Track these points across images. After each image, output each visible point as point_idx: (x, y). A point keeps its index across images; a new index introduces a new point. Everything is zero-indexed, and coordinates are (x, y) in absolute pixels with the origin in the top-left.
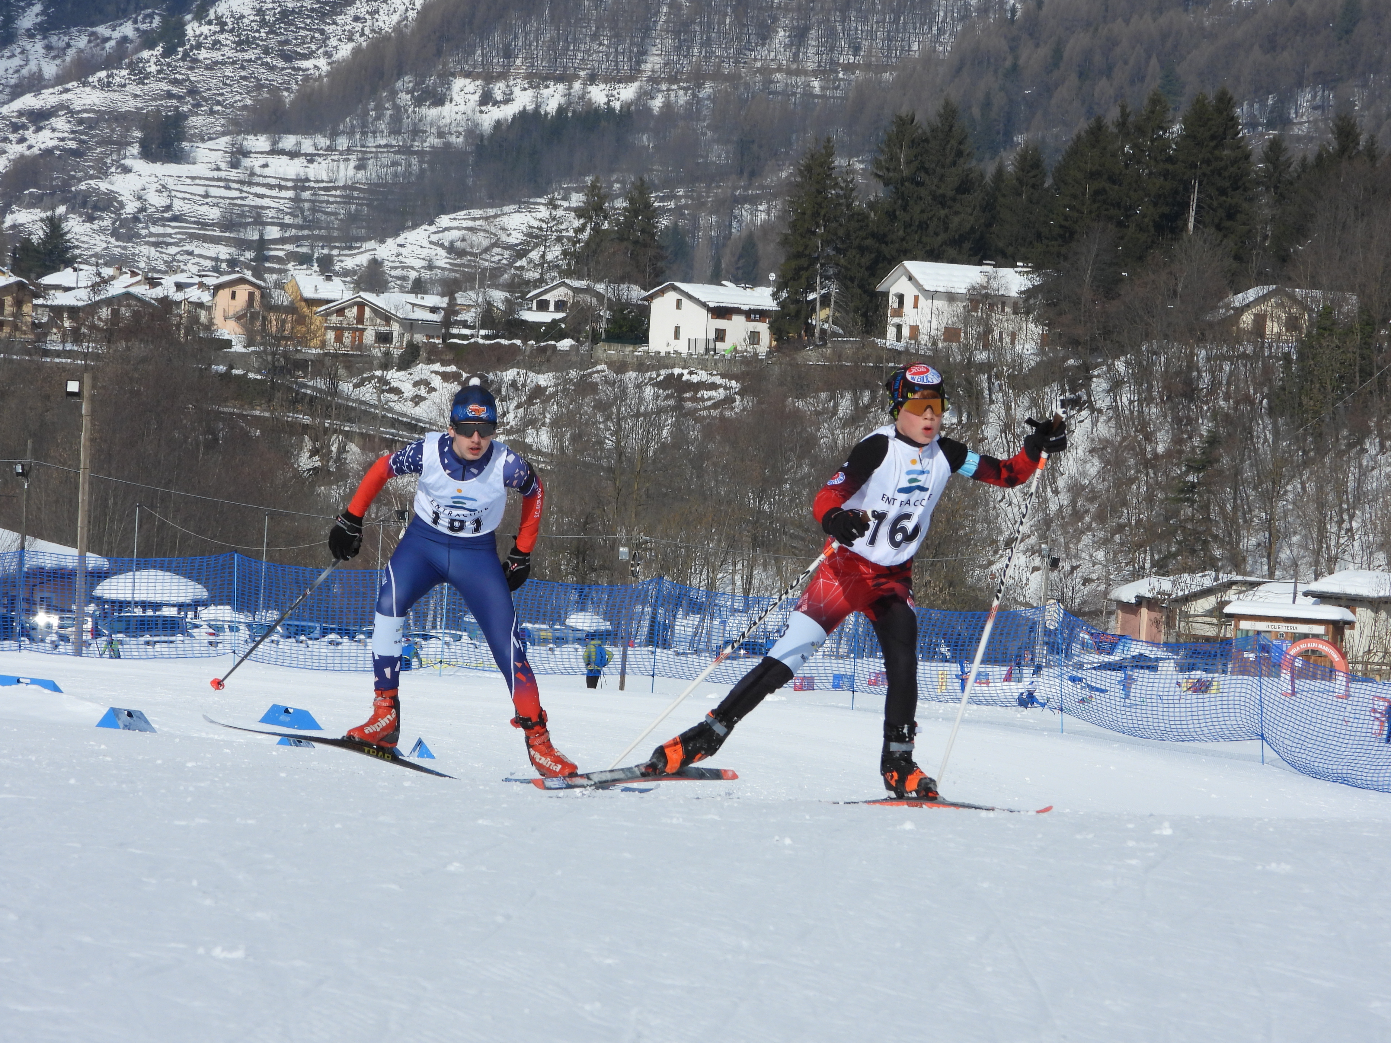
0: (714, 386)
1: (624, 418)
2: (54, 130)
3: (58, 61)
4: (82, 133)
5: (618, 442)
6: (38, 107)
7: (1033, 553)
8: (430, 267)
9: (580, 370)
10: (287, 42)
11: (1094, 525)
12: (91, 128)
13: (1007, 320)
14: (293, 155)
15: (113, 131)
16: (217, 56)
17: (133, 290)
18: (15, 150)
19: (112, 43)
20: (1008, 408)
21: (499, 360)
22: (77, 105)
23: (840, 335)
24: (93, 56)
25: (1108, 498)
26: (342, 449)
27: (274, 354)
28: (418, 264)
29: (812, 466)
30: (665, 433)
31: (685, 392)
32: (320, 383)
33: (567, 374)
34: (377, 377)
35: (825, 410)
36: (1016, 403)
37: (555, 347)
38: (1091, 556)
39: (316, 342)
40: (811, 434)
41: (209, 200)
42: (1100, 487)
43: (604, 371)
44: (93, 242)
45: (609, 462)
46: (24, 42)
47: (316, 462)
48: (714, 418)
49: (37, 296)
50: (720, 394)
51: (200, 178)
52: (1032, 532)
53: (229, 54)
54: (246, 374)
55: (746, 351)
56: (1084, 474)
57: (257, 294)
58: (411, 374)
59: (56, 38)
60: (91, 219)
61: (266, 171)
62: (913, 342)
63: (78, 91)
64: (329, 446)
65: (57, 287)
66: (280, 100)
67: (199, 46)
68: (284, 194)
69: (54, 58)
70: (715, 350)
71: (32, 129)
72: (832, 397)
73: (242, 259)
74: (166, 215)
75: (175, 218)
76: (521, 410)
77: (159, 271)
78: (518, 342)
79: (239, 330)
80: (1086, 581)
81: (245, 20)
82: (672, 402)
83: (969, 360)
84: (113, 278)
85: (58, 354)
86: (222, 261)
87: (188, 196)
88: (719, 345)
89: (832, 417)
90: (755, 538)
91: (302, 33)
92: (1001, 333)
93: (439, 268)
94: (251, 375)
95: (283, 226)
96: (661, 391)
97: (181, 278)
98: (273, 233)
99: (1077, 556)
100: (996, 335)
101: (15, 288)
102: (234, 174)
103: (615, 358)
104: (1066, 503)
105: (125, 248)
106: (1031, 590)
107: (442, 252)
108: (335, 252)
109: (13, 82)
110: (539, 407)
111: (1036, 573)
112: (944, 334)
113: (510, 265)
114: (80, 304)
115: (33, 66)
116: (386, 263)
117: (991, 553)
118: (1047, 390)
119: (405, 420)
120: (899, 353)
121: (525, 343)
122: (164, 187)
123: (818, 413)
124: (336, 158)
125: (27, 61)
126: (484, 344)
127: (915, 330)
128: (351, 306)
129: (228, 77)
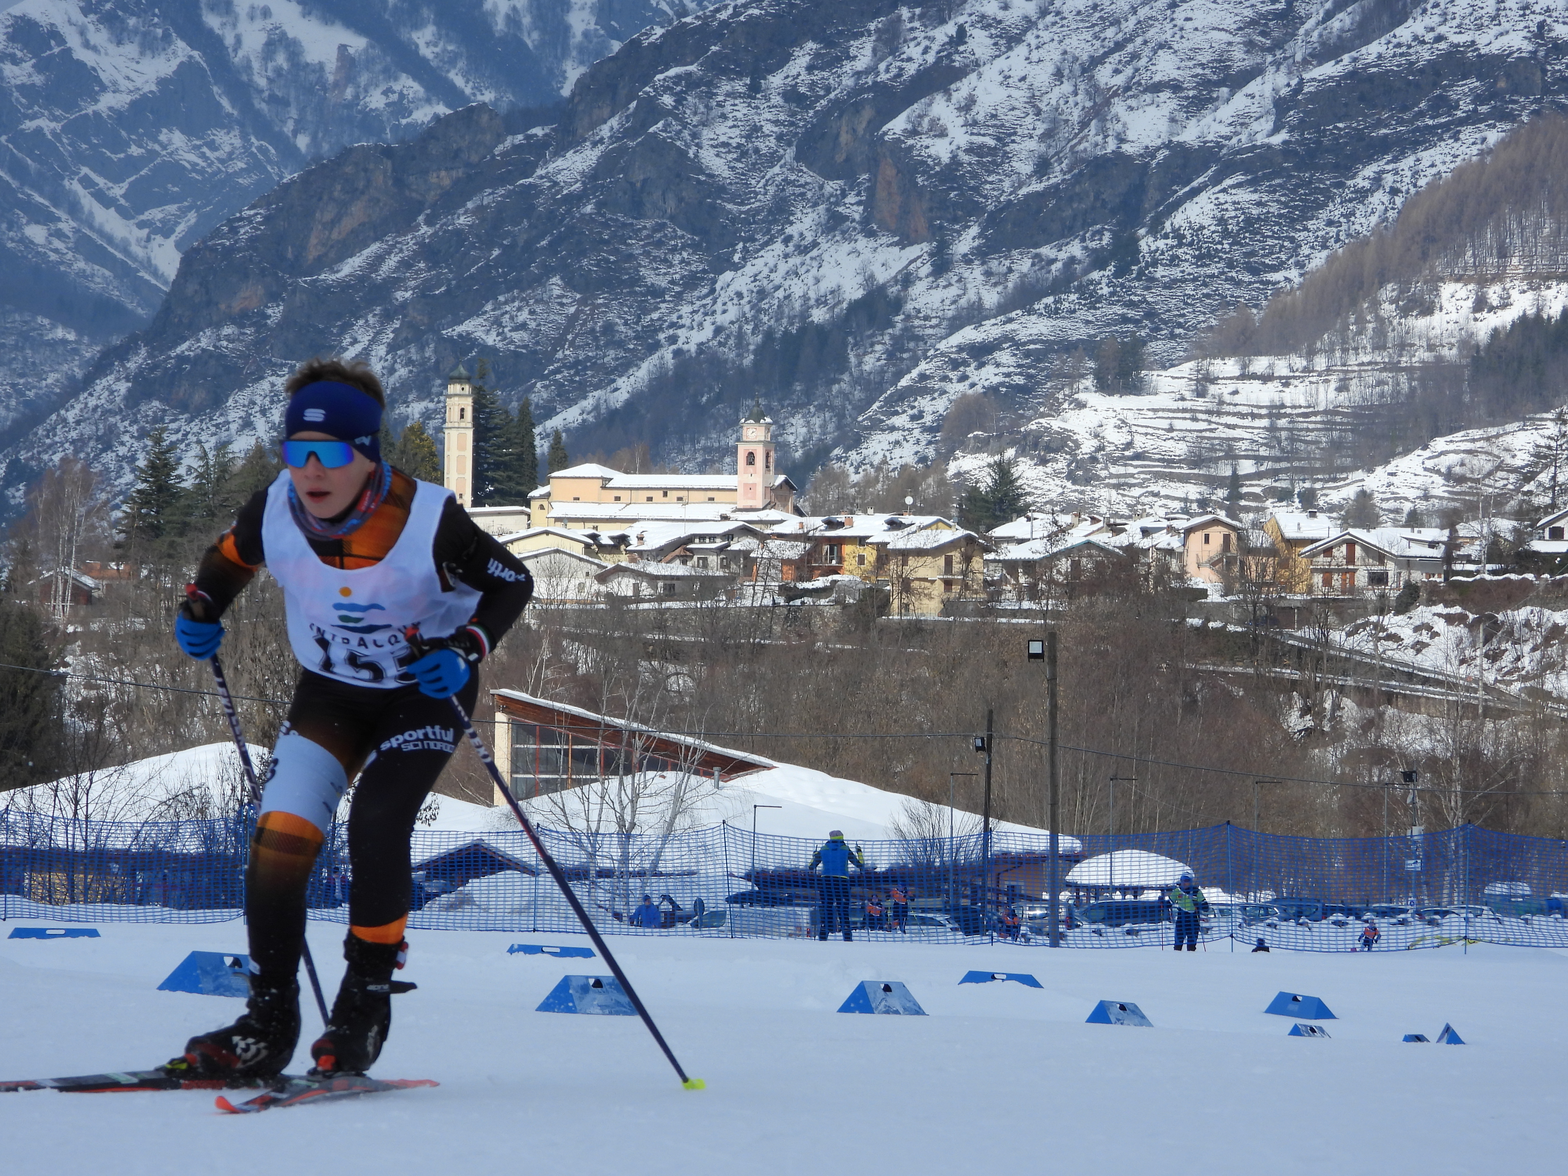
2: (998, 365)
3: (1000, 288)
4: (1029, 368)
6: (979, 340)
8: (1426, 497)
10: (1253, 254)
12: (1039, 361)
14: (1266, 378)
15: (1064, 362)
16: (1176, 273)
17: (1094, 538)
18: (956, 389)
19: (1059, 265)
21: (1509, 597)
22: (1023, 335)
24: (1038, 280)
26: (1337, 706)
27: (1254, 604)
28: (1412, 494)
32: (1307, 632)
34: (1373, 623)
39: (1302, 587)
41: (1174, 434)
44: (1046, 487)
46: (961, 269)
47: (1309, 721)
49: (988, 550)
51: (1163, 410)
53: (1190, 270)
54: (1225, 627)
57: (1233, 536)
58: (1410, 618)
59: (996, 262)
60: (1043, 462)
61: (1237, 399)
63: (1023, 320)
64: (1322, 701)
65: (1010, 540)
66: (1249, 319)
67: (1155, 263)
68: (1258, 423)
69: (995, 285)
71: (973, 366)
73: (1214, 498)
74: (1127, 453)
75: (1138, 456)
76: (1538, 654)
77: (1122, 517)
78: (1530, 576)
79: (1214, 577)
81: (1205, 231)
84: (1071, 526)
85: (1014, 614)
86: (1192, 501)
87: (1150, 431)
91: (1270, 242)
93: (1436, 497)
94: (1231, 628)
95: (1259, 459)
97: (1148, 522)
98: (1247, 467)
101: (963, 543)
102: (1201, 404)
105: (1082, 492)
107: (1439, 480)
108: (1318, 485)
109: (950, 314)
110: (1558, 650)
113: (1517, 490)
114: (1037, 557)
115: (972, 295)
116: (1376, 495)
119: (1406, 669)
121: (1538, 577)
122: (1123, 422)
124: (1314, 379)
125: (965, 289)
126: (1491, 581)
128: (1339, 545)
129: (1189, 296)
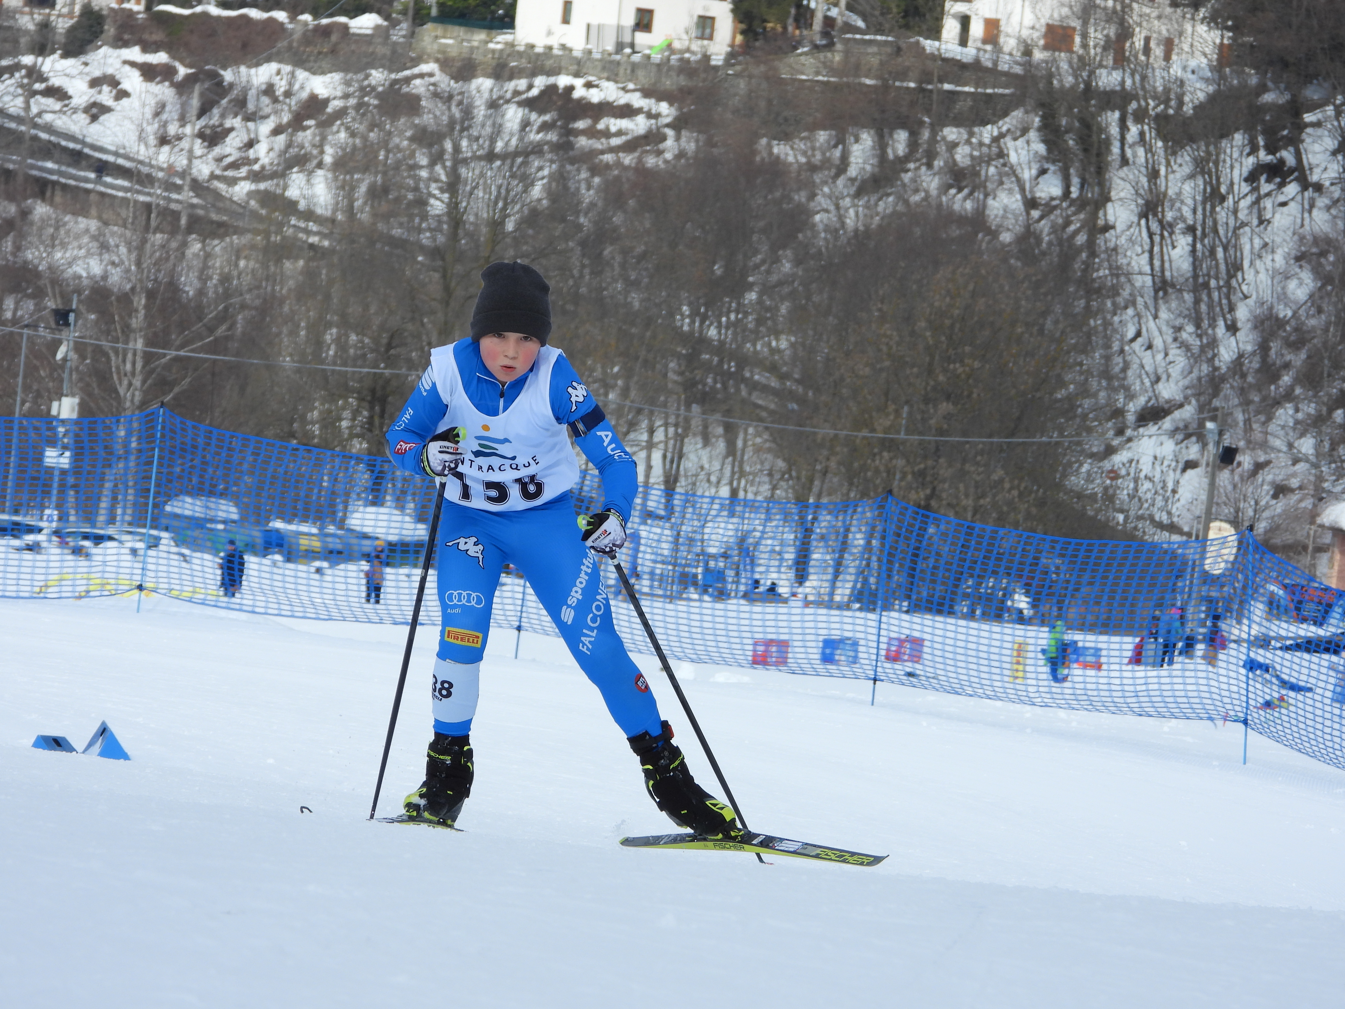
0: (627, 111)
1: (465, 161)
5: (453, 206)
7: (1188, 436)
9: (391, 71)
11: (1298, 391)
13: (1159, 17)
20: (1153, 175)
21: (245, 46)
23: (857, 30)
25: (1325, 343)
29: (798, 262)
30: (537, 191)
31: (575, 119)
33: (367, 76)
34: (25, 67)
35: (826, 163)
36: (1168, 164)
37: (346, 27)
38: (1290, 446)
40: (799, 205)
42: (1312, 322)
43: (431, 75)
45: (434, 239)
48: (626, 168)
50: (639, 125)
52: (1186, 398)
55: (688, 50)
56: (1283, 297)
58: (86, 64)
62: (989, 47)
70: (632, 45)
72: (841, 141)
76: (281, 139)
78: (281, 16)
80: (1280, 490)
82: (552, 136)
83: (1088, 84)
88: (641, 38)
89: (837, 175)
90: (689, 385)
92: (1147, 40)
96: (534, 116)
99: (1264, 445)
100: (1139, 43)
103: (453, 53)
104: (1249, 348)
106: (1183, 501)
110: (314, 135)
111: (1190, 473)
112: (1046, 36)
117: (1111, 433)
118: (1224, 143)
119: (71, 145)
120: (961, 66)
121: (293, 18)
123: (813, 168)
126: (219, 18)
127: (992, 26)
